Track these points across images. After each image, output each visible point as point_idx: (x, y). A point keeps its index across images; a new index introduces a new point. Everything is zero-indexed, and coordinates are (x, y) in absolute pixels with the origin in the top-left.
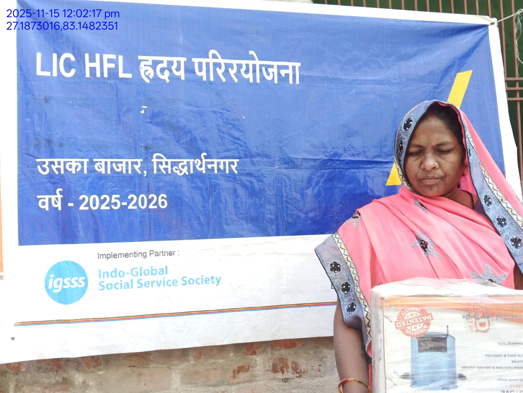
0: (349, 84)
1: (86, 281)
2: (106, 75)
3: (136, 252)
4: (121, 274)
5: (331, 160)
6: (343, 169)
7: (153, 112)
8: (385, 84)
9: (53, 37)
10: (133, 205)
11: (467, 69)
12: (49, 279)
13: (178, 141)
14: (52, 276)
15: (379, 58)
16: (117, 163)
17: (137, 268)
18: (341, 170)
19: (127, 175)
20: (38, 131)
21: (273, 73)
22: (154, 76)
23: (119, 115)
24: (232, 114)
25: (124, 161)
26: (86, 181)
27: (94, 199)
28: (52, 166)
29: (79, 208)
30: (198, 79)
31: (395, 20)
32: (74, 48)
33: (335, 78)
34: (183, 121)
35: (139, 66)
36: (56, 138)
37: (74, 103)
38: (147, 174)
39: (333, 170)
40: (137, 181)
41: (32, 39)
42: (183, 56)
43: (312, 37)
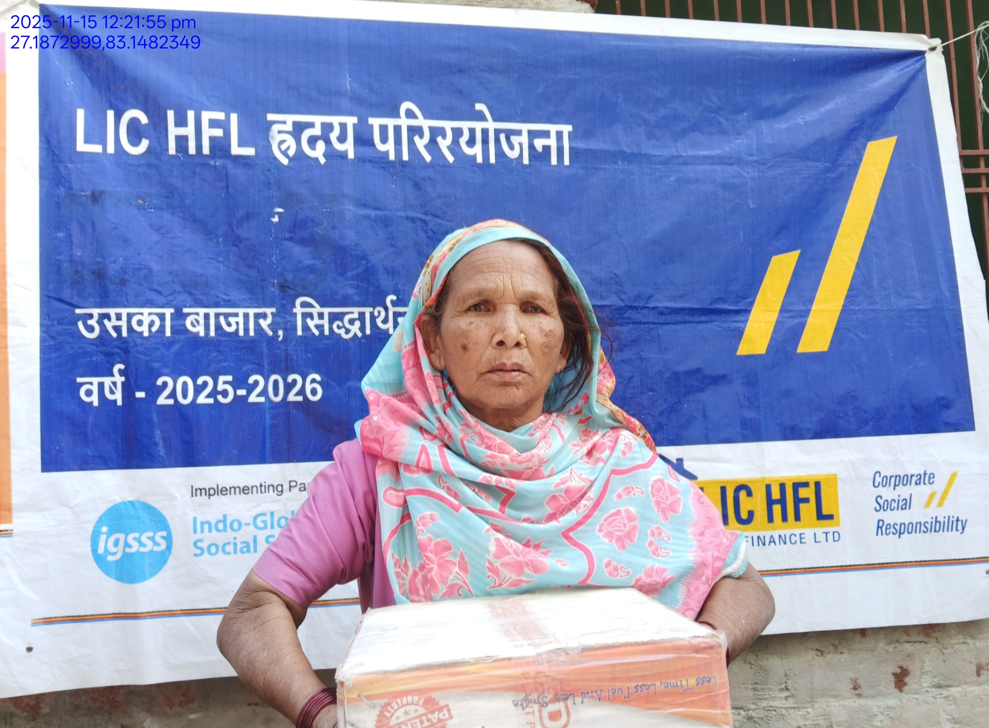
0: (664, 163)
1: (168, 539)
2: (206, 150)
3: (263, 484)
4: (236, 525)
5: (630, 307)
6: (654, 323)
7: (295, 220)
8: (731, 164)
9: (108, 79)
10: (258, 395)
11: (886, 135)
12: (99, 536)
13: (342, 274)
14: (104, 529)
15: (719, 115)
16: (227, 316)
17: (264, 514)
18: (652, 326)
19: (246, 338)
20: (79, 256)
21: (521, 145)
22: (296, 152)
23: (230, 225)
24: (444, 223)
25: (241, 311)
26: (168, 351)
27: (185, 384)
28: (106, 322)
29: (156, 402)
30: (379, 158)
31: (749, 42)
32: (146, 100)
33: (636, 152)
34: (350, 237)
35: (268, 134)
36: (113, 269)
37: (147, 204)
38: (283, 337)
39: (636, 326)
40: (265, 350)
41: (68, 84)
42: (351, 114)
43: (594, 77)
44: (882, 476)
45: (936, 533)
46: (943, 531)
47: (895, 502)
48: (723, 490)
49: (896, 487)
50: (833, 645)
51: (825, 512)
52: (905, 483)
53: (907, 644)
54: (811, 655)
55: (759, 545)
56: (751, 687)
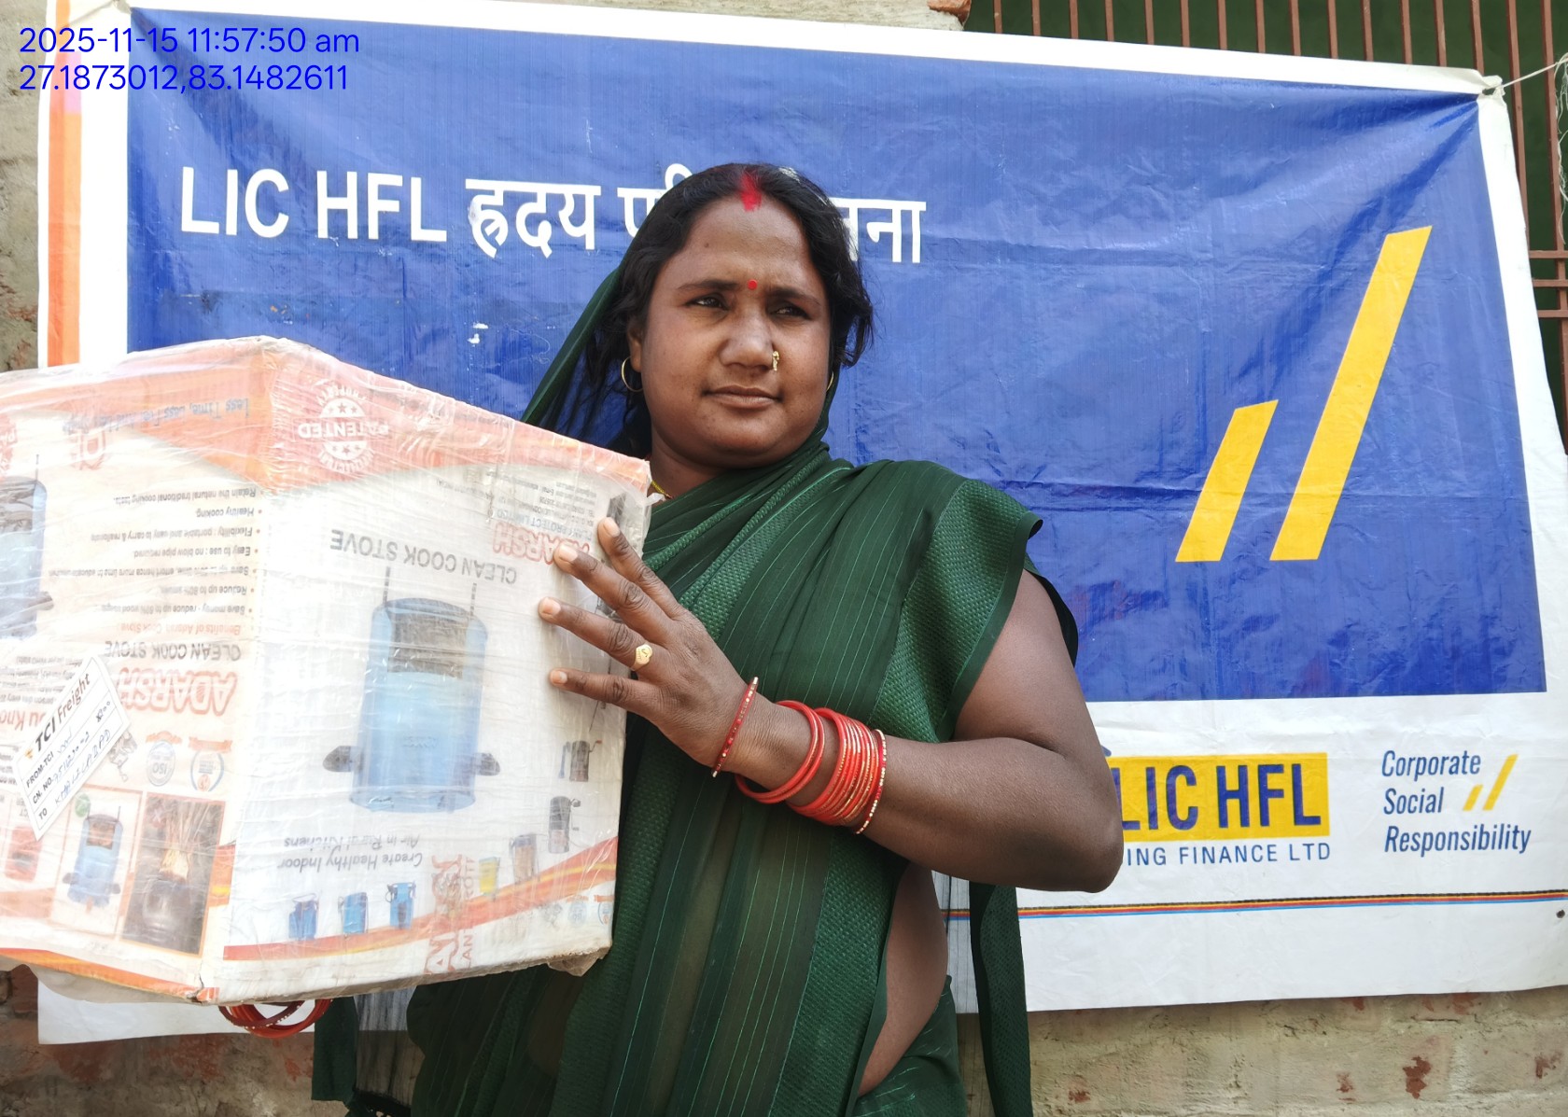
0: (1067, 263)
2: (373, 233)
5: (1011, 484)
6: (1047, 509)
7: (504, 342)
8: (1173, 265)
9: (230, 122)
11: (1416, 223)
15: (1154, 189)
22: (508, 238)
23: (407, 347)
31: (1202, 78)
32: (286, 155)
33: (1024, 244)
35: (467, 209)
37: (283, 312)
41: (170, 129)
42: (592, 182)
43: (961, 129)
44: (1397, 758)
45: (1482, 851)
46: (1493, 847)
47: (1416, 800)
48: (1151, 774)
49: (1419, 776)
50: (1311, 1020)
51: (1307, 813)
52: (1433, 771)
53: (1429, 1022)
54: (1277, 1033)
55: (1204, 862)
56: (1181, 1081)
